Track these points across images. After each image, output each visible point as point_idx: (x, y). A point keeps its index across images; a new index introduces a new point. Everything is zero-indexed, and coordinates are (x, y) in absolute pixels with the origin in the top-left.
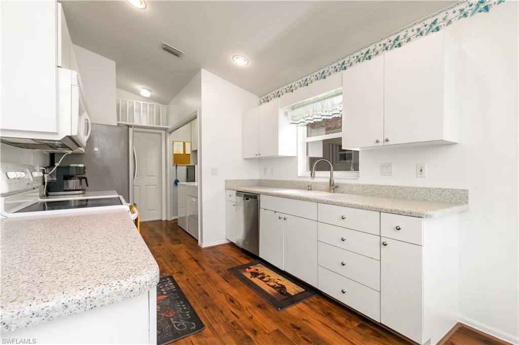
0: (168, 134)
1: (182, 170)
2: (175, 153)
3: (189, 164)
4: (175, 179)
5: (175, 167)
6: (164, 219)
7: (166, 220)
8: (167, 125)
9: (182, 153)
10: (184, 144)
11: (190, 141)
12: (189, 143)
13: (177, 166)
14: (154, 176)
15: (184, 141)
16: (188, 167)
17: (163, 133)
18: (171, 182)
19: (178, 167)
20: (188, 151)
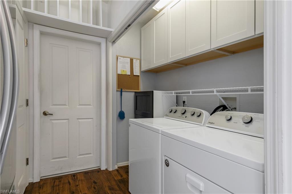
0: (110, 44)
1: (129, 97)
2: (119, 72)
3: (138, 89)
4: (119, 110)
5: (119, 93)
6: (103, 168)
7: (107, 169)
8: (109, 27)
9: (129, 73)
10: (132, 60)
11: (139, 58)
12: (138, 61)
13: (121, 92)
14: (90, 105)
15: (132, 57)
16: (137, 95)
17: (103, 41)
18: (113, 114)
19: (123, 93)
20: (137, 72)
